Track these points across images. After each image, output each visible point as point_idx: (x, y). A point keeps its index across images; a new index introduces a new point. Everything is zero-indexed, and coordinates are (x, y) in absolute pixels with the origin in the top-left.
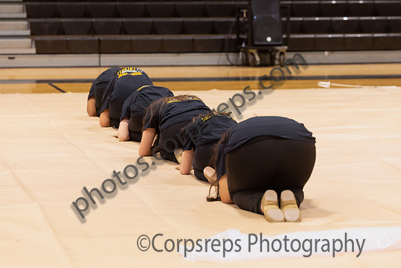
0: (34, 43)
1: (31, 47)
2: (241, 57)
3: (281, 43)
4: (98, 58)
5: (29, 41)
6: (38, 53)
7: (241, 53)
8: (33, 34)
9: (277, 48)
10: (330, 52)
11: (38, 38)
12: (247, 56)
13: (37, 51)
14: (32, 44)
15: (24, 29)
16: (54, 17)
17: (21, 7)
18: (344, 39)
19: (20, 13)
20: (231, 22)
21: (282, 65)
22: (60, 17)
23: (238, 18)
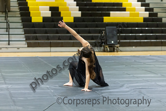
0: (26, 43)
1: (26, 45)
2: (102, 49)
3: (117, 43)
4: (50, 49)
6: (28, 47)
7: (102, 47)
8: (26, 40)
9: (116, 45)
10: (135, 47)
11: (28, 41)
12: (104, 48)
15: (23, 38)
16: (34, 33)
17: (22, 30)
18: (140, 42)
19: (22, 32)
20: (99, 36)
21: (117, 51)
22: (36, 34)
23: (101, 34)
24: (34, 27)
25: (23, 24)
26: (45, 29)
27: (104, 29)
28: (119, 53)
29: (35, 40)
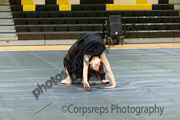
0: (17, 35)
1: (16, 37)
2: (105, 41)
3: (121, 35)
4: (44, 42)
5: (15, 34)
6: (19, 40)
7: (105, 39)
8: (17, 31)
9: (120, 37)
10: (143, 38)
11: (19, 33)
12: (107, 40)
13: (18, 38)
14: (16, 36)
15: (13, 30)
16: (26, 24)
17: (12, 20)
18: (149, 33)
19: (11, 23)
20: (101, 26)
21: (122, 44)
22: (28, 24)
23: (104, 24)
24: (26, 17)
25: (13, 13)
26: (38, 18)
27: (107, 18)
28: (124, 45)
29: (27, 32)
